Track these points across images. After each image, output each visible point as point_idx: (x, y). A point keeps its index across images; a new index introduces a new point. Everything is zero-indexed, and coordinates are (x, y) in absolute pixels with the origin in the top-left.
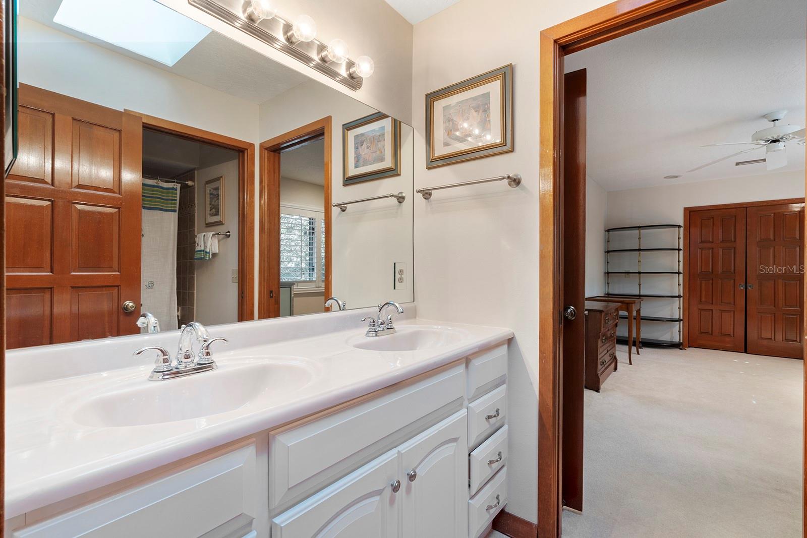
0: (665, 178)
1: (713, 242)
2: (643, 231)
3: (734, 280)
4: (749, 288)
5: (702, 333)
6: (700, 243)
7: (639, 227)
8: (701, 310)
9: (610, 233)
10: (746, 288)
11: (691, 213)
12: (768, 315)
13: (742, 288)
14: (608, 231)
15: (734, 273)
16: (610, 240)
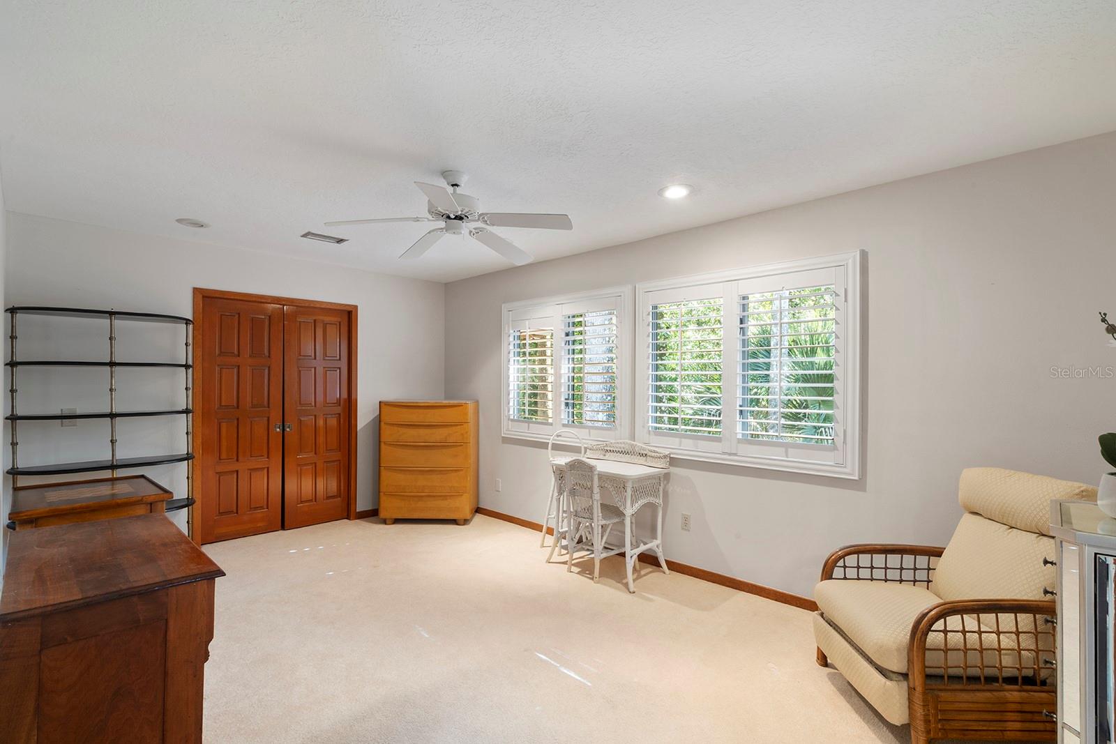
0: (179, 221)
1: (239, 356)
2: (118, 323)
3: (268, 418)
4: (288, 429)
5: (221, 514)
6: (219, 355)
7: (111, 314)
8: (220, 474)
9: (20, 316)
10: (284, 430)
11: (207, 299)
12: (308, 467)
13: (278, 430)
14: (12, 311)
15: (269, 407)
16: (18, 333)
